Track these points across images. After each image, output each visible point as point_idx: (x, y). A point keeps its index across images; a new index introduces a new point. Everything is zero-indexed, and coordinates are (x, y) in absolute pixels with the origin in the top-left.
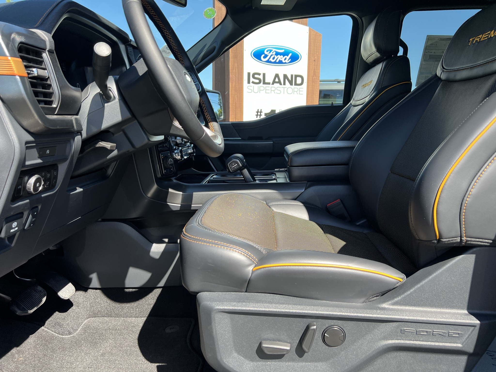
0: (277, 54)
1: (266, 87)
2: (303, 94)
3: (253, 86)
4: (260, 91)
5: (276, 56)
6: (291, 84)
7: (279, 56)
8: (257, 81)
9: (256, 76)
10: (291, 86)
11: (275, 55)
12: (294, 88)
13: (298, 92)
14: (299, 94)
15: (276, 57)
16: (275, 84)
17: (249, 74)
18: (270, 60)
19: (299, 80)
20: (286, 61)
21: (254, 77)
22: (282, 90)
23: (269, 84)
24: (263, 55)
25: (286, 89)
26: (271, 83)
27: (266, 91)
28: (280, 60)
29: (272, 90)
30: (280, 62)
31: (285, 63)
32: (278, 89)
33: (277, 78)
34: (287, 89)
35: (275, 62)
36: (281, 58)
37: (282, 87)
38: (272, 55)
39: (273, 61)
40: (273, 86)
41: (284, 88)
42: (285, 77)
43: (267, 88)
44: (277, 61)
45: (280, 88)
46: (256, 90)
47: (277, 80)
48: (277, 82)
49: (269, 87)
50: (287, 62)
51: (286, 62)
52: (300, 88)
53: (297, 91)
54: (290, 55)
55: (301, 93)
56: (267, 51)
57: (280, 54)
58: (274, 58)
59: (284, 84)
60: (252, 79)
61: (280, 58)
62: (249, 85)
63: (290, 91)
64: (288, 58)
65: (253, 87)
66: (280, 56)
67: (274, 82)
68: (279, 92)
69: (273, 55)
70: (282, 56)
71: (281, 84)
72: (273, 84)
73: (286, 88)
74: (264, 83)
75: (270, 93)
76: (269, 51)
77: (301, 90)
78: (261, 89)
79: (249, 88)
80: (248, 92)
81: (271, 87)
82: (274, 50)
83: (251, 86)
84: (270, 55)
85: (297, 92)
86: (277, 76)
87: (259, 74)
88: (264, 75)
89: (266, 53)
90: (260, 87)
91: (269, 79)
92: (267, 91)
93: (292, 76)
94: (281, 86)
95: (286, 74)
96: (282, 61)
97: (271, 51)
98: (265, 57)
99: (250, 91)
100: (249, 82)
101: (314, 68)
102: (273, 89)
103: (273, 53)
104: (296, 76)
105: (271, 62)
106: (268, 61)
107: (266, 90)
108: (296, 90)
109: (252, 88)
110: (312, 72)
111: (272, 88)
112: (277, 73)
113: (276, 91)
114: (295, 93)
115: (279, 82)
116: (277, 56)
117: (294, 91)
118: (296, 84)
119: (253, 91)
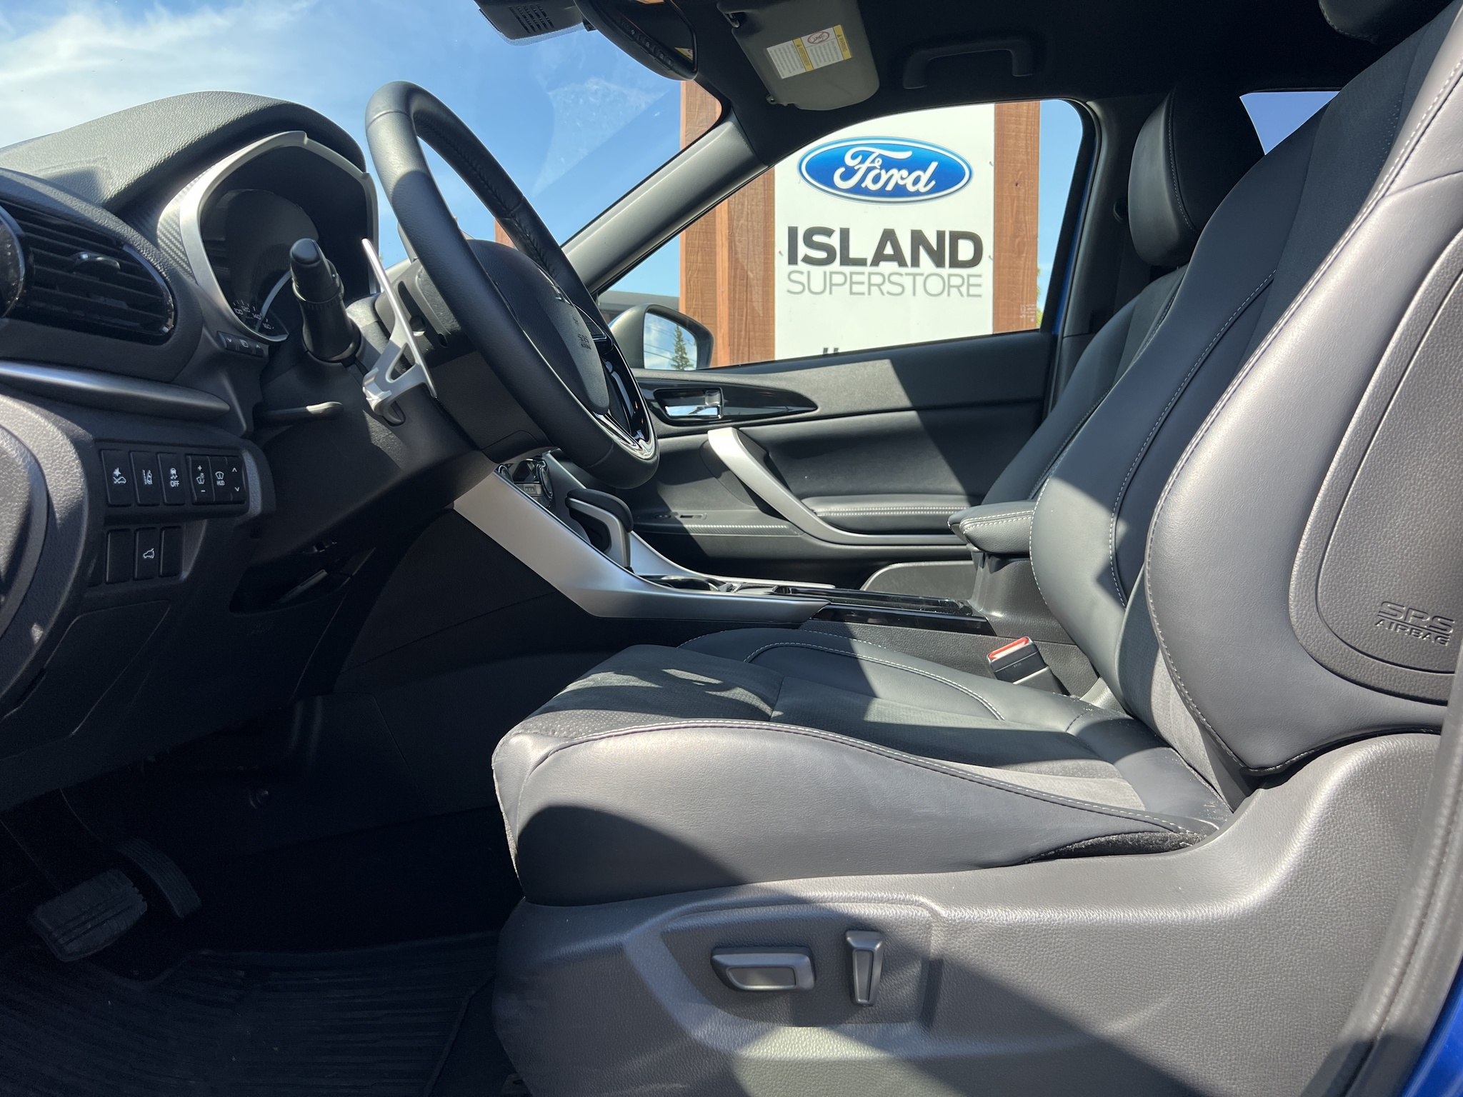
0: (888, 164)
1: (851, 274)
2: (980, 296)
3: (809, 273)
4: (834, 288)
5: (883, 172)
6: (939, 263)
7: (894, 171)
8: (822, 255)
9: (817, 238)
10: (940, 270)
11: (881, 169)
12: (950, 276)
13: (964, 289)
14: (969, 295)
15: (884, 177)
16: (882, 264)
17: (793, 232)
18: (863, 185)
19: (966, 250)
20: (921, 187)
21: (809, 243)
22: (907, 281)
23: (861, 262)
24: (842, 170)
25: (920, 280)
26: (869, 262)
27: (854, 286)
28: (897, 184)
29: (872, 282)
30: (900, 191)
31: (917, 193)
32: (894, 278)
33: (889, 243)
34: (922, 278)
35: (882, 193)
36: (902, 178)
37: (907, 274)
38: (869, 170)
39: (873, 187)
40: (874, 269)
41: (914, 275)
42: (918, 238)
43: (856, 278)
44: (889, 188)
45: (901, 275)
46: (817, 285)
47: (889, 250)
48: (889, 258)
49: (863, 273)
50: (923, 190)
51: (918, 190)
52: (969, 276)
53: (958, 287)
54: (934, 165)
55: (973, 291)
56: (854, 157)
57: (899, 165)
58: (876, 179)
59: (915, 263)
60: (803, 250)
61: (898, 176)
62: (793, 267)
63: (935, 285)
64: (925, 177)
65: (806, 274)
66: (899, 170)
67: (879, 257)
68: (899, 289)
69: (874, 168)
70: (904, 173)
71: (902, 263)
72: (875, 263)
73: (922, 275)
74: (846, 261)
75: (866, 292)
76: (860, 157)
77: (973, 280)
78: (834, 282)
79: (794, 276)
80: (789, 291)
81: (870, 274)
82: (878, 151)
83: (802, 273)
84: (864, 167)
85: (961, 289)
86: (889, 236)
87: (828, 232)
88: (845, 234)
89: (849, 161)
90: (831, 273)
91: (862, 246)
92: (856, 288)
93: (940, 235)
94: (903, 270)
95: (920, 232)
96: (905, 185)
97: (866, 155)
98: (845, 177)
99: (799, 288)
100: (793, 260)
101: (1018, 207)
102: (876, 279)
103: (873, 161)
104: (956, 236)
105: (867, 192)
106: (858, 190)
107: (852, 283)
108: (956, 281)
109: (804, 279)
110: (1010, 221)
111: (872, 276)
112: (889, 227)
113: (887, 287)
114: (954, 291)
115: (898, 257)
116: (887, 172)
117: (950, 286)
118: (955, 263)
119: (806, 287)
